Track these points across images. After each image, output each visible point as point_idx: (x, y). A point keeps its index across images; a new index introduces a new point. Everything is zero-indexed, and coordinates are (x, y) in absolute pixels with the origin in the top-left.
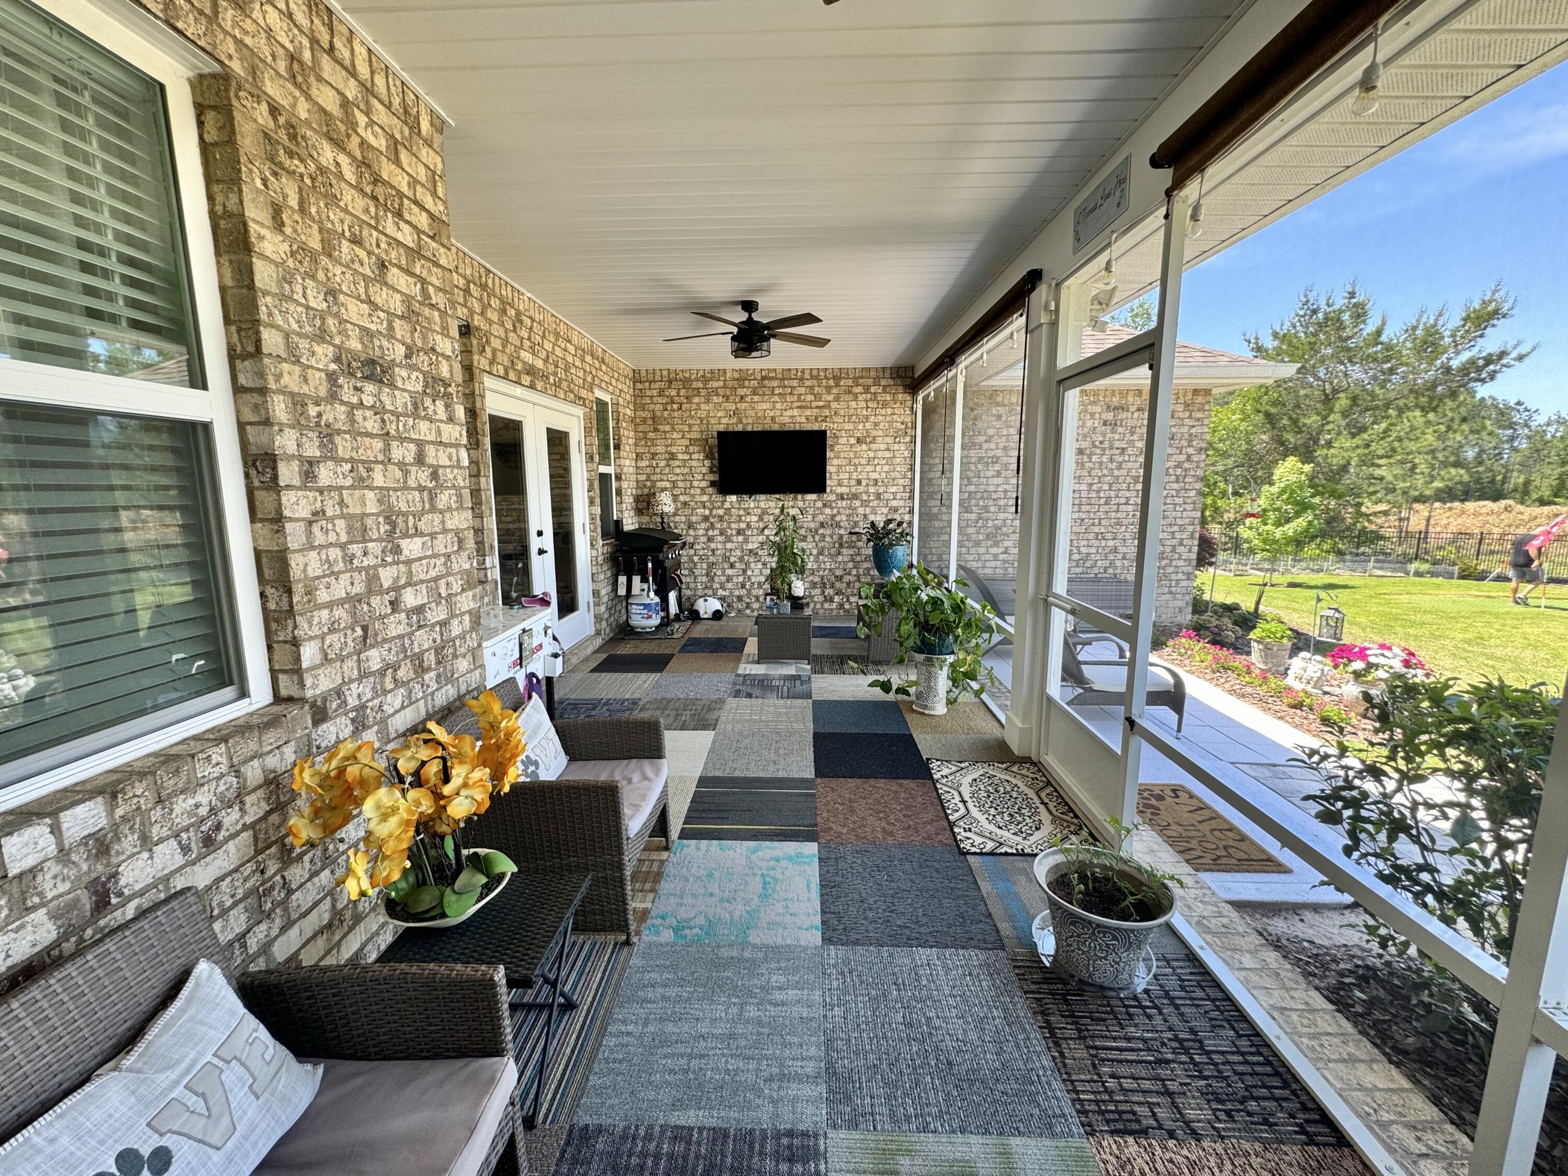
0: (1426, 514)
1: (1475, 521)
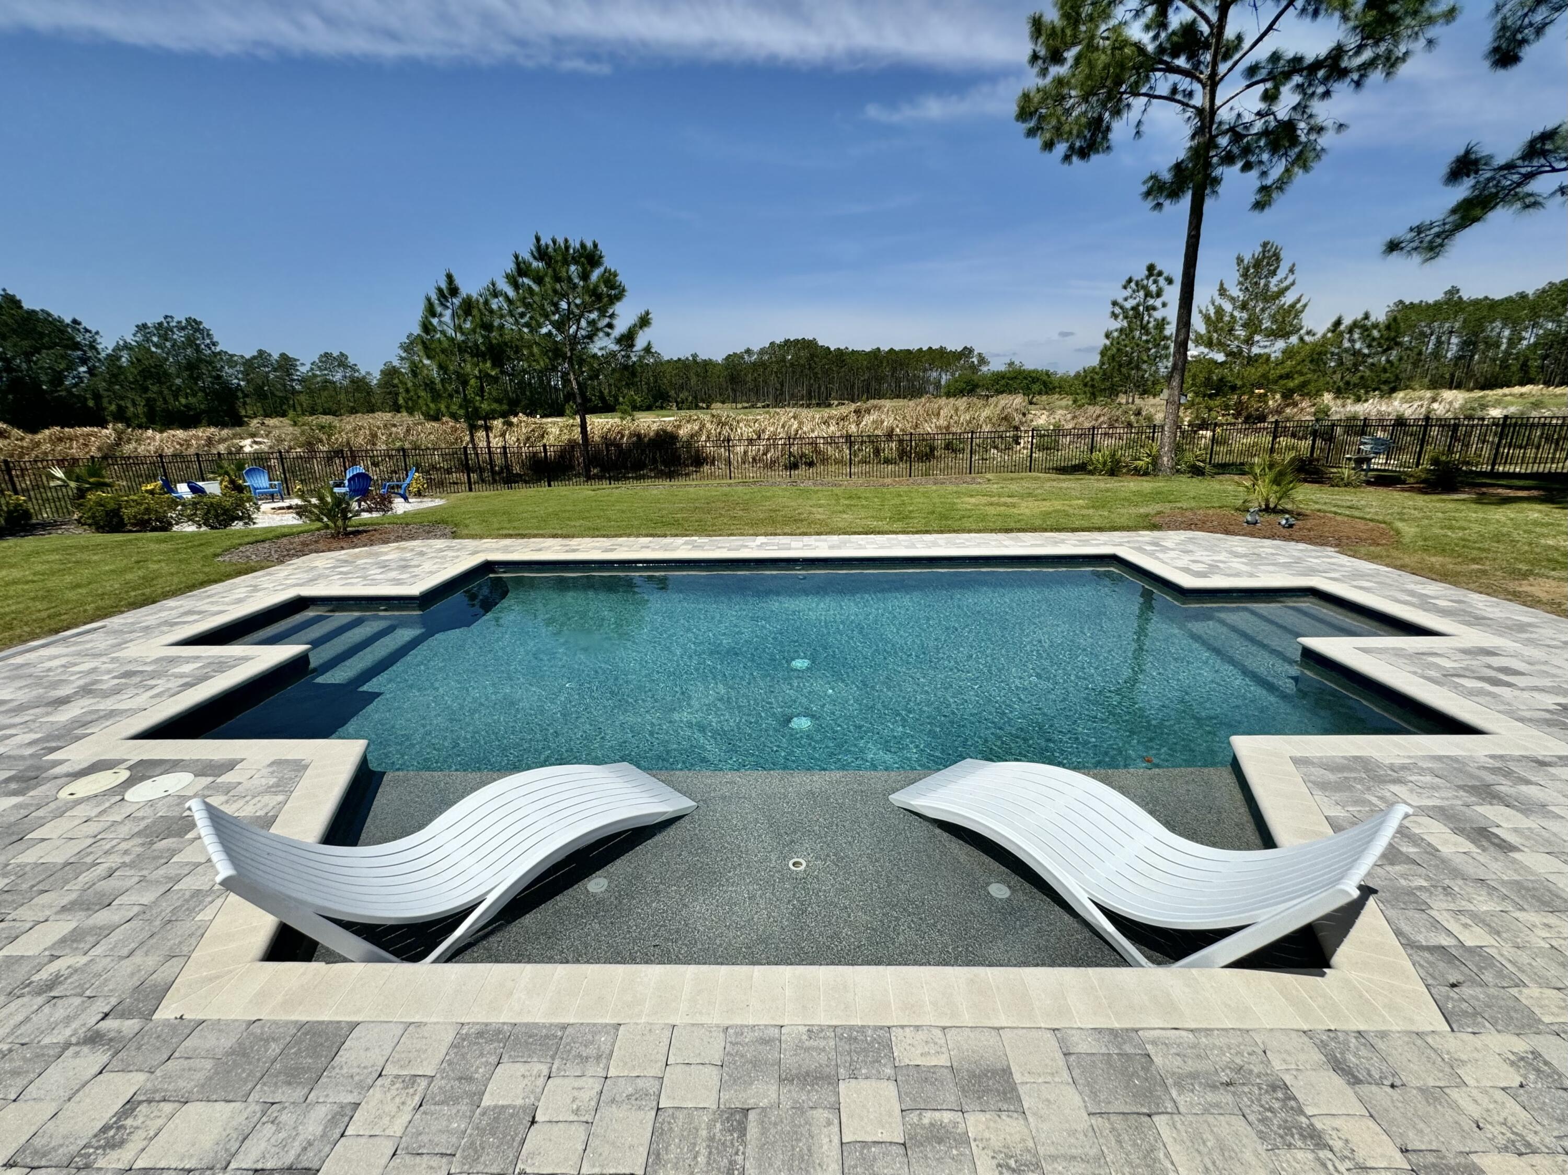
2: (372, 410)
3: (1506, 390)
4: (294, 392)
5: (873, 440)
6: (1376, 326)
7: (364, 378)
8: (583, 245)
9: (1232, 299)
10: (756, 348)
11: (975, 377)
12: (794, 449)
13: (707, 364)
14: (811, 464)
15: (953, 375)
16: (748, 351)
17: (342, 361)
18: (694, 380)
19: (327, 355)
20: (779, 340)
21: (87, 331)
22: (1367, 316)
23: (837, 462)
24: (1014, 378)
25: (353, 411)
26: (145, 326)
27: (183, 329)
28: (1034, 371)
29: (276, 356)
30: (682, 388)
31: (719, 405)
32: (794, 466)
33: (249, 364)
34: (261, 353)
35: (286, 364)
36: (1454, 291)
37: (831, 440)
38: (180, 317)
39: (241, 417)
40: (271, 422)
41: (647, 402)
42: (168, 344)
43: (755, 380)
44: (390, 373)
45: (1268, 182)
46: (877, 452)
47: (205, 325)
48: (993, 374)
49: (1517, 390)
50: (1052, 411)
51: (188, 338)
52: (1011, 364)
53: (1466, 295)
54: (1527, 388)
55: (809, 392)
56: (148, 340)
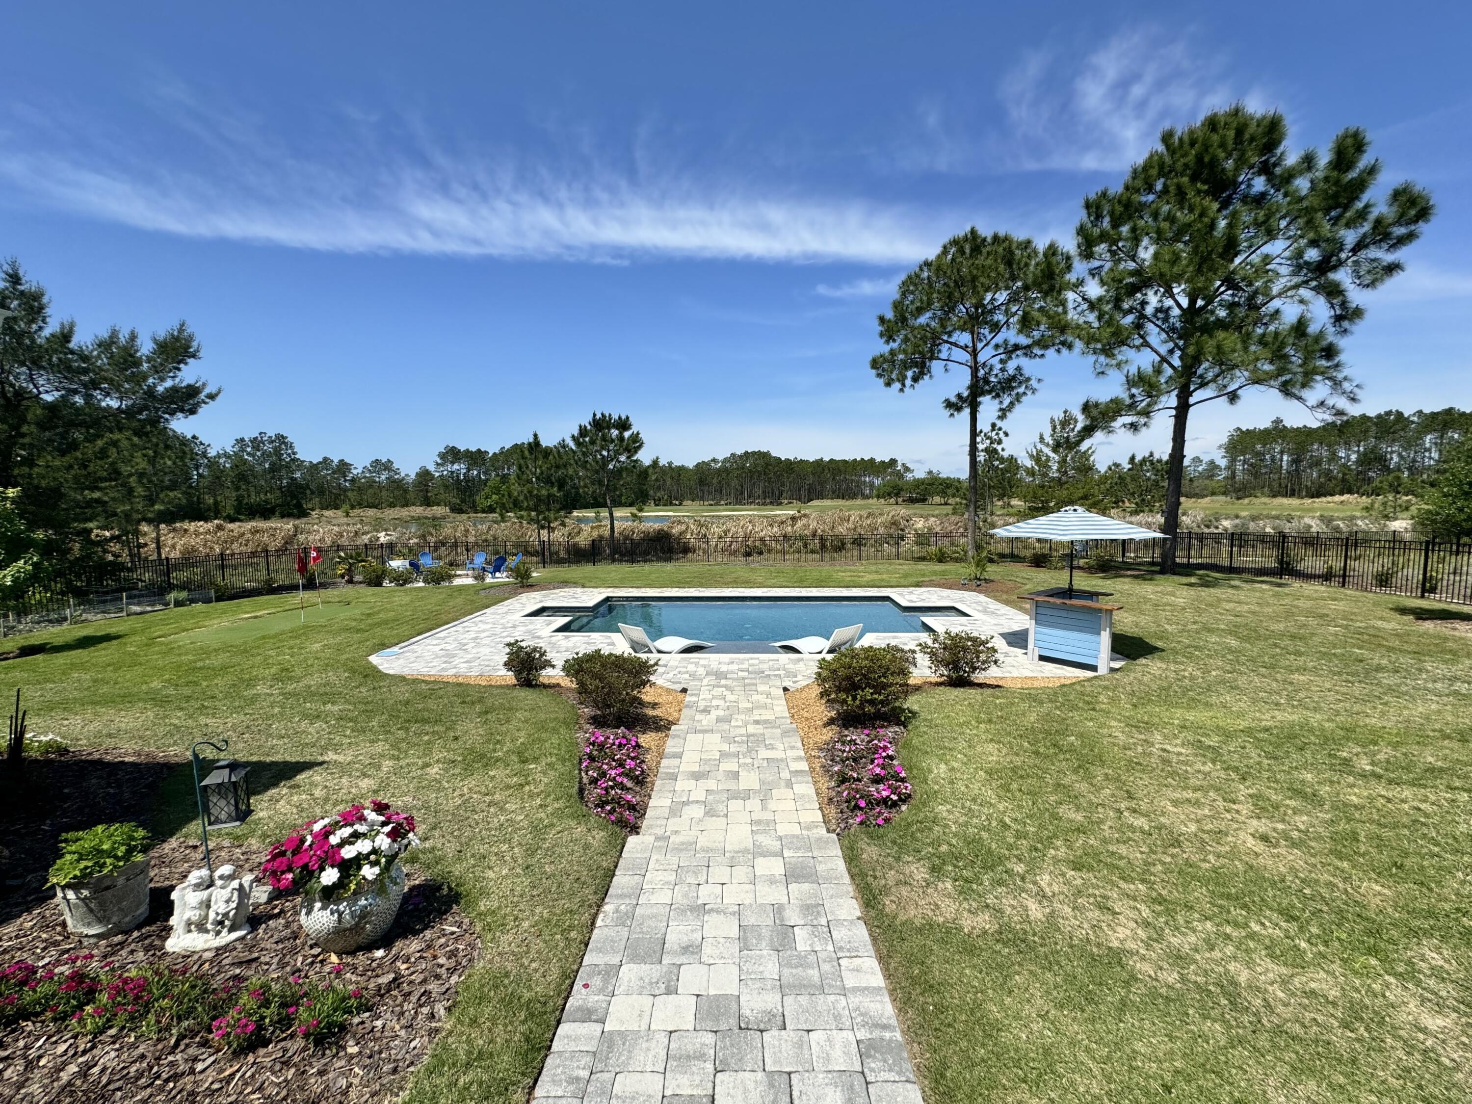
0: (154, 535)
1: (198, 540)
2: (406, 504)
3: (1330, 499)
4: (345, 490)
5: (802, 538)
6: (1159, 461)
7: (403, 479)
8: (620, 418)
9: (1048, 445)
10: (721, 458)
11: (900, 483)
12: (749, 543)
13: (682, 469)
14: (761, 553)
15: (883, 479)
16: (714, 460)
17: (387, 466)
18: (669, 482)
19: (377, 461)
20: (739, 452)
21: (202, 444)
22: (1151, 455)
23: (778, 552)
24: (931, 484)
25: (392, 505)
26: (242, 440)
27: (272, 442)
28: (948, 478)
29: (336, 461)
30: (659, 488)
31: (690, 502)
32: (748, 554)
33: (314, 467)
34: (326, 459)
35: (343, 467)
36: (1278, 421)
37: (774, 538)
38: (272, 433)
39: (305, 510)
40: (327, 513)
41: (630, 500)
42: (259, 453)
43: (720, 482)
44: (424, 475)
45: (1004, 406)
46: (805, 546)
47: (290, 439)
48: (915, 480)
49: (1337, 498)
50: (926, 518)
51: (275, 448)
52: (930, 472)
53: (1288, 424)
54: (1346, 497)
55: (764, 492)
56: (243, 451)
